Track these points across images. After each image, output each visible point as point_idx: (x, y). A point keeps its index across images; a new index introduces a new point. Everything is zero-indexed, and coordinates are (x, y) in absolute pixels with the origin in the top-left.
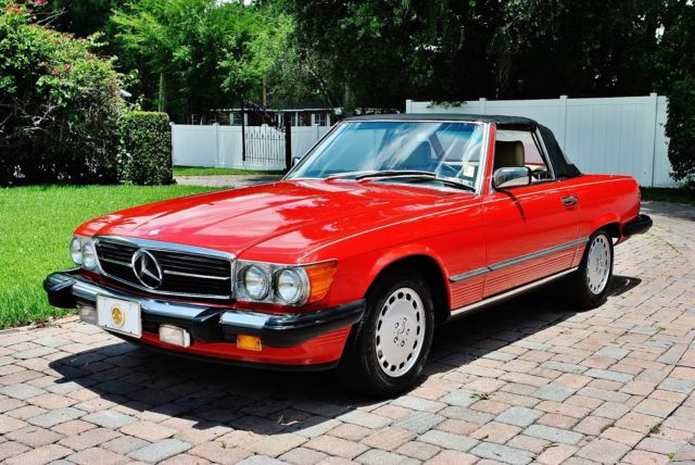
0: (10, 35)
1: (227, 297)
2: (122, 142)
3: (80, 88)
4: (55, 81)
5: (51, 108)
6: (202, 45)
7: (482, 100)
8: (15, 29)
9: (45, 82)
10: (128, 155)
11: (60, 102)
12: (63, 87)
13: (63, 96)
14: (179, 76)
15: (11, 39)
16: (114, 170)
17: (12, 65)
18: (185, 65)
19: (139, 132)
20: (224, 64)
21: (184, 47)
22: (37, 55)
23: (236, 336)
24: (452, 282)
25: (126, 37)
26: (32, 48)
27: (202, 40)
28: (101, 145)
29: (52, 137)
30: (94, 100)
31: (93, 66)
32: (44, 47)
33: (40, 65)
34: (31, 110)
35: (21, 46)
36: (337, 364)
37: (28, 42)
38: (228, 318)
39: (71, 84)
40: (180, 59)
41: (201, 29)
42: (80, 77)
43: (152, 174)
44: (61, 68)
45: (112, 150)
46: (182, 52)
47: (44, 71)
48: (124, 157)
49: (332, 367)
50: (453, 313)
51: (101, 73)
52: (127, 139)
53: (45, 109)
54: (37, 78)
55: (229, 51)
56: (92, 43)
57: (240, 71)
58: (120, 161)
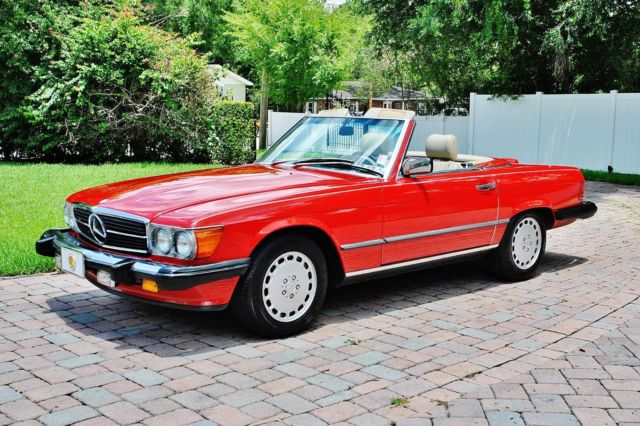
0: (119, 35)
1: (145, 252)
2: (213, 127)
3: (176, 81)
4: (156, 75)
5: (152, 98)
6: (296, 42)
7: (539, 94)
8: (125, 31)
9: (147, 76)
10: (217, 138)
11: (159, 92)
12: (163, 80)
13: (162, 88)
14: (276, 69)
15: (120, 39)
16: (205, 151)
17: (121, 61)
18: (281, 60)
19: (227, 119)
20: (316, 58)
21: (281, 44)
22: (142, 53)
23: (141, 280)
24: (342, 249)
25: (233, 35)
26: (137, 47)
27: (297, 37)
28: (194, 130)
29: (153, 122)
30: (189, 91)
31: (189, 62)
32: (148, 45)
33: (144, 61)
34: (136, 98)
35: (129, 45)
36: (225, 307)
37: (134, 42)
38: (139, 266)
39: (168, 77)
40: (276, 54)
41: (296, 29)
42: (177, 71)
43: (238, 156)
44: (161, 64)
45: (204, 133)
46: (280, 49)
47: (146, 66)
48: (214, 140)
49: (221, 309)
50: (348, 275)
51: (195, 68)
52: (217, 124)
53: (147, 99)
54: (140, 73)
55: (321, 46)
56: (192, 41)
57: (330, 65)
58: (210, 144)
